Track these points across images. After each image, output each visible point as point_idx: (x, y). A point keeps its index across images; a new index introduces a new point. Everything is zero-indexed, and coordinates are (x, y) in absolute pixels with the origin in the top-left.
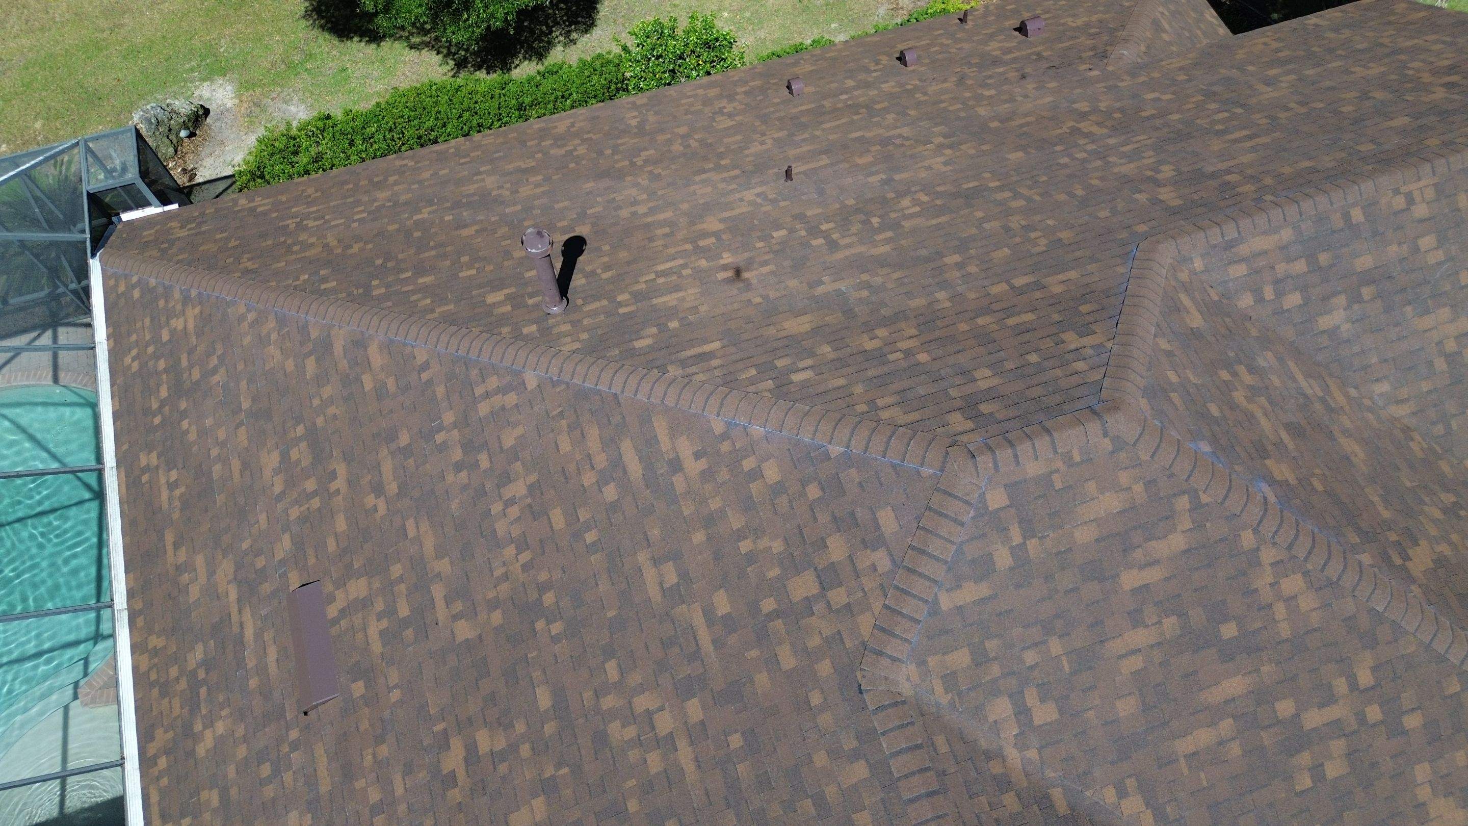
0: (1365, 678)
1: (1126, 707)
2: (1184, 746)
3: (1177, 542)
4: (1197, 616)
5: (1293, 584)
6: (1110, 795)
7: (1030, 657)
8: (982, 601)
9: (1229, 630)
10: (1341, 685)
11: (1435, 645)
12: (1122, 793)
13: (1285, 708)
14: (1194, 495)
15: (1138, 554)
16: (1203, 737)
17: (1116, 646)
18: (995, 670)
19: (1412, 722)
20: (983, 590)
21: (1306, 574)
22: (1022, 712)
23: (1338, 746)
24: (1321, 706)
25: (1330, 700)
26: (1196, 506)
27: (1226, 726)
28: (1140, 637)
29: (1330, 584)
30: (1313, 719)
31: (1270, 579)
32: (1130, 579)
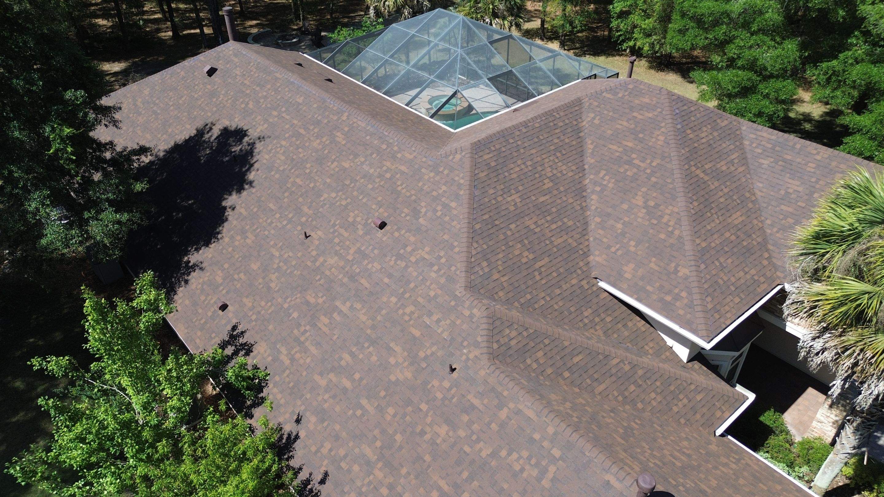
0: (654, 164)
1: (609, 132)
2: (611, 146)
3: (650, 115)
4: (638, 129)
5: (662, 138)
6: (590, 142)
7: (606, 112)
8: (609, 98)
9: (641, 135)
10: (648, 161)
11: (674, 171)
12: (592, 144)
13: (634, 156)
14: (663, 110)
15: (642, 112)
16: (615, 147)
17: (620, 122)
18: (598, 109)
19: (653, 179)
20: (612, 97)
21: (666, 138)
22: (594, 118)
23: (635, 170)
24: (640, 161)
25: (643, 162)
26: (661, 112)
27: (620, 149)
28: (625, 124)
29: (668, 143)
30: (636, 162)
31: (658, 133)
32: (635, 114)
